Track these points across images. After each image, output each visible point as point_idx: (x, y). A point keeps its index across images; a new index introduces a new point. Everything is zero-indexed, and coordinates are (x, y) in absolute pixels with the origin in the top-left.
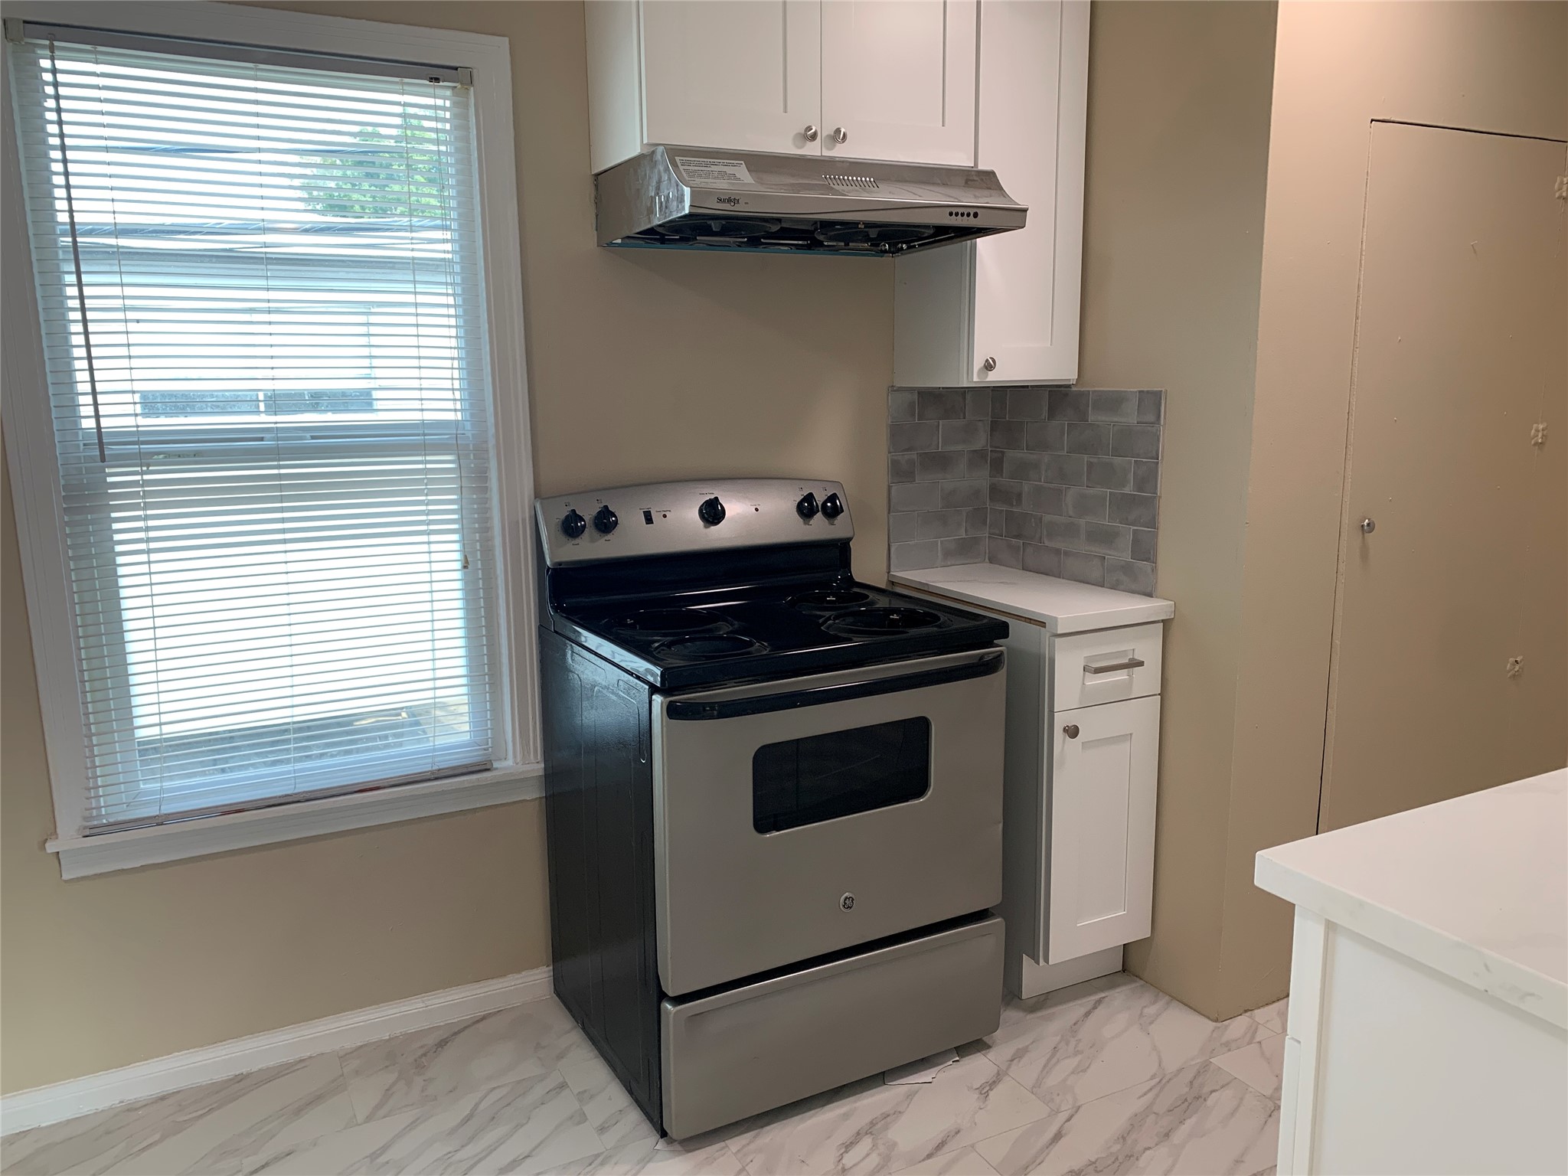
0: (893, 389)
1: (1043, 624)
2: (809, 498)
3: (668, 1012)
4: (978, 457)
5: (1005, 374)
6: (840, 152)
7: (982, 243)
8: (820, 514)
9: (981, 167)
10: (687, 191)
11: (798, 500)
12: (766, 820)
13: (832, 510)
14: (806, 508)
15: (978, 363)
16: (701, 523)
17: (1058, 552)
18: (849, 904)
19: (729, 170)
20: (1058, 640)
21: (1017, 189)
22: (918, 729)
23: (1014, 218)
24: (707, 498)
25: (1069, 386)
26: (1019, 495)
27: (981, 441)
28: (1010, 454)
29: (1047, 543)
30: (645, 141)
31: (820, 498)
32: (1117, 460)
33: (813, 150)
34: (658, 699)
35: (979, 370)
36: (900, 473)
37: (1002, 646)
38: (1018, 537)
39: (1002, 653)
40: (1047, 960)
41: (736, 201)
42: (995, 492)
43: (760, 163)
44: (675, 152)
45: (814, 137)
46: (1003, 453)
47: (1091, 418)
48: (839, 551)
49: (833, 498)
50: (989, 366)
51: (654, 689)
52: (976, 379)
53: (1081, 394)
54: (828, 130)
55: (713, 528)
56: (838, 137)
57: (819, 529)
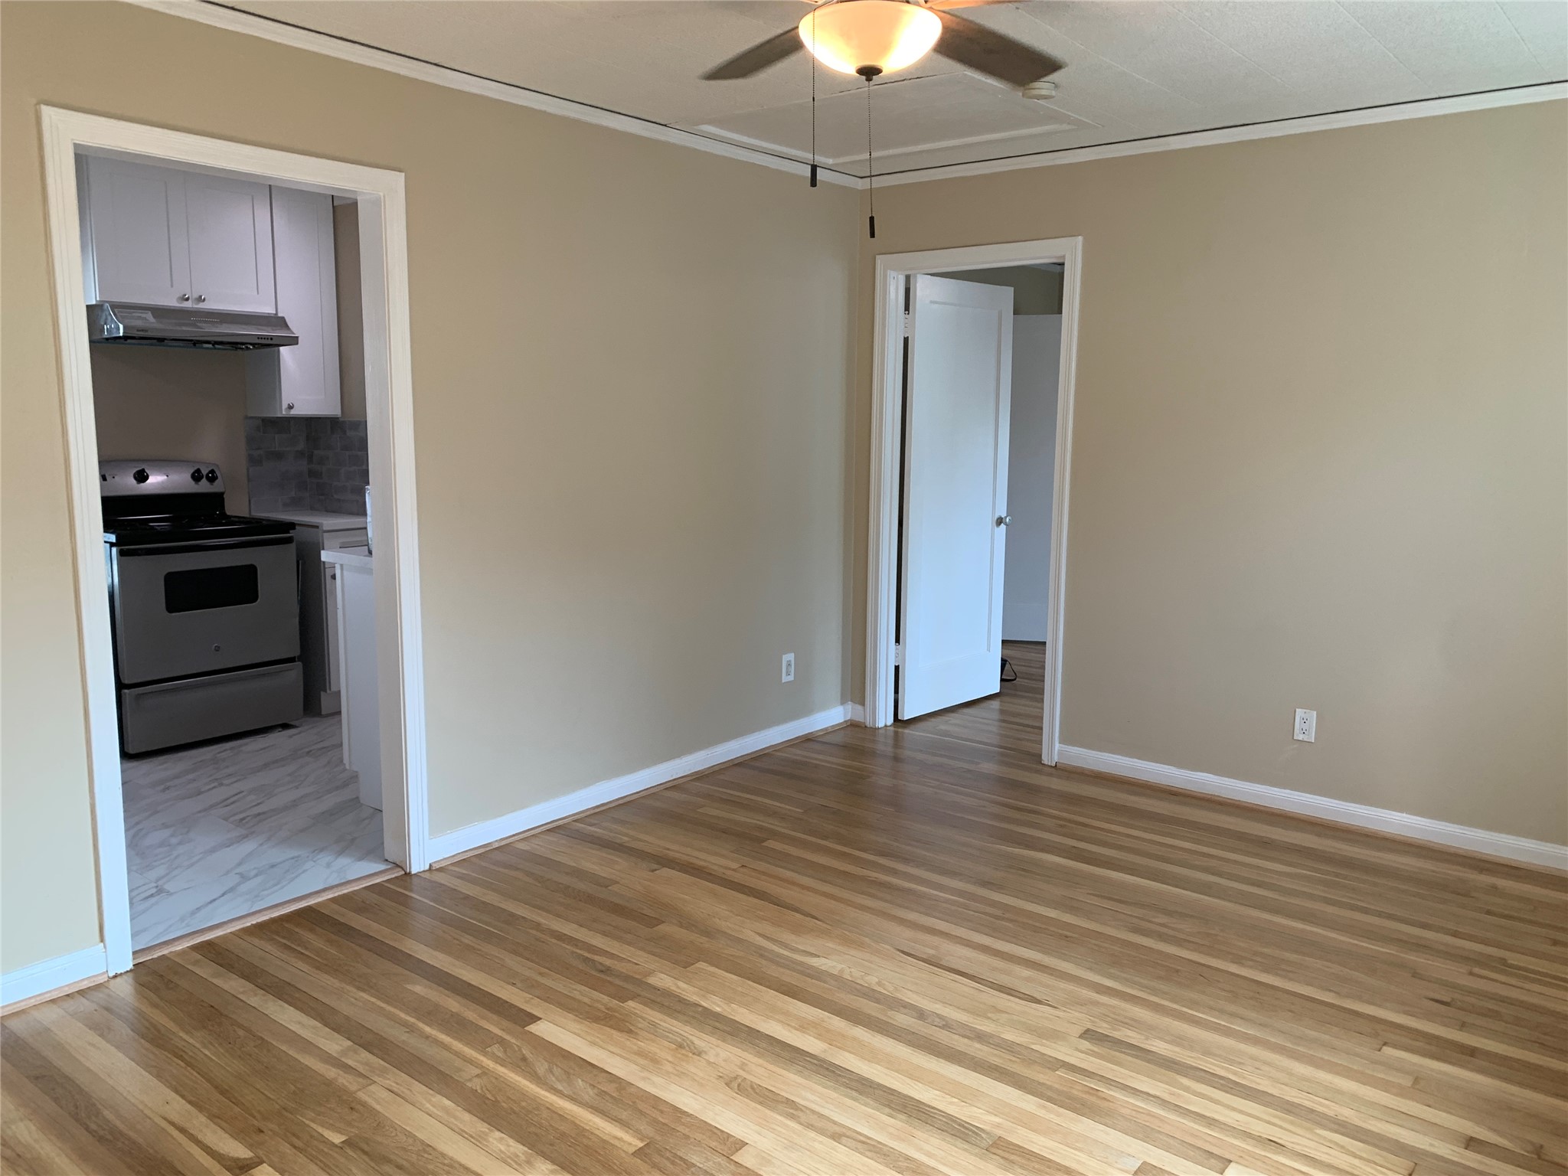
0: (247, 418)
1: (317, 527)
2: (198, 471)
3: (125, 694)
4: (300, 454)
5: (300, 410)
6: (201, 306)
7: (281, 348)
8: (204, 478)
9: (280, 315)
10: (121, 326)
11: (192, 471)
12: (172, 606)
13: (212, 478)
14: (197, 476)
15: (285, 406)
16: (135, 482)
17: (339, 500)
18: (217, 649)
19: (144, 315)
20: (325, 534)
21: (296, 328)
22: (251, 570)
23: (293, 341)
24: (138, 469)
25: (338, 418)
26: (321, 473)
27: (301, 446)
28: (316, 452)
29: (335, 496)
30: (98, 299)
31: (204, 472)
32: (360, 453)
33: (188, 305)
34: (114, 550)
35: (286, 409)
36: (253, 461)
37: (292, 533)
38: (322, 495)
39: (292, 537)
40: (330, 689)
41: (146, 331)
42: (312, 473)
43: (159, 312)
44: (115, 306)
45: (187, 299)
46: (313, 452)
47: (348, 434)
48: (218, 499)
49: (212, 472)
50: (290, 407)
51: (112, 545)
52: (284, 413)
53: (344, 422)
54: (196, 296)
55: (142, 484)
56: (200, 299)
57: (204, 487)
